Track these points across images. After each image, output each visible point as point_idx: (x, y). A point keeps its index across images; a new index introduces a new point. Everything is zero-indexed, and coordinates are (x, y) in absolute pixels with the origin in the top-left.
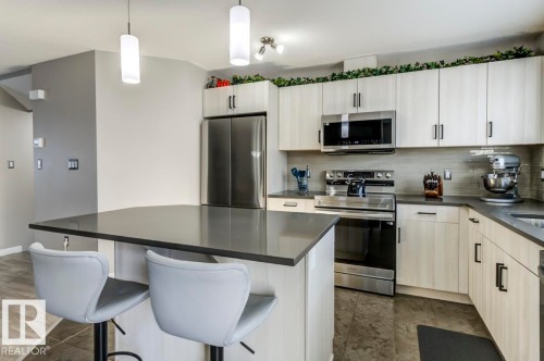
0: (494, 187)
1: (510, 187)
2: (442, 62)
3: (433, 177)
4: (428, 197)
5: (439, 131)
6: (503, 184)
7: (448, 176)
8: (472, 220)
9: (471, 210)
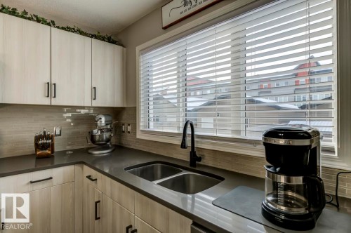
0: (99, 141)
1: (108, 140)
2: (53, 22)
3: (45, 136)
4: (39, 158)
5: (51, 89)
6: (104, 138)
7: (58, 132)
8: (89, 177)
9: (86, 167)
